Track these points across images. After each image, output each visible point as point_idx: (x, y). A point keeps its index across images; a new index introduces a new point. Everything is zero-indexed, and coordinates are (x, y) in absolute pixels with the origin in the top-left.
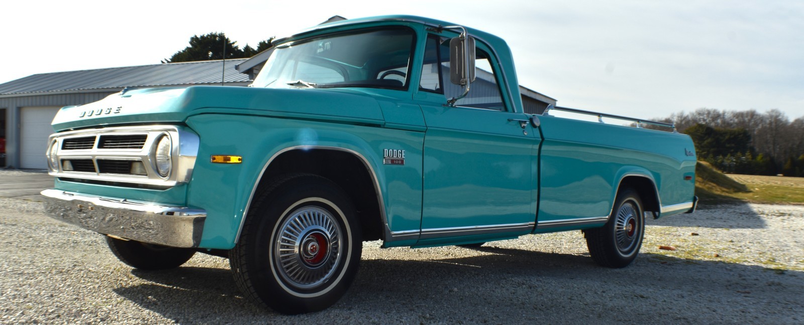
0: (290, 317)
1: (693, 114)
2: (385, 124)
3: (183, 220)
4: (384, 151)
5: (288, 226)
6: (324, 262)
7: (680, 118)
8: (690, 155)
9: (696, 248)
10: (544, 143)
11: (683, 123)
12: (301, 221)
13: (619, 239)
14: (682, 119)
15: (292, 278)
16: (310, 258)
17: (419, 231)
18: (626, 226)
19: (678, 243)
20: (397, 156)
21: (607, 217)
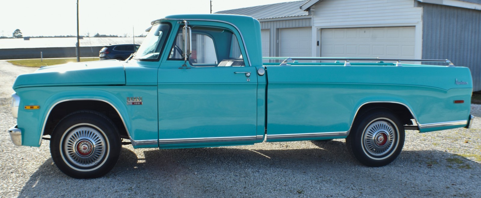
2: (126, 84)
4: (127, 98)
6: (90, 155)
10: (269, 86)
20: (136, 100)
21: (346, 132)
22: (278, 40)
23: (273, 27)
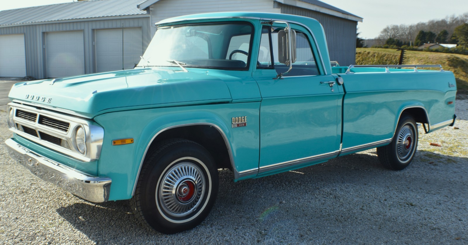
0: (171, 236)
1: (461, 16)
2: (232, 100)
3: (97, 186)
4: (232, 119)
5: (168, 178)
6: (192, 199)
7: (452, 19)
8: (452, 87)
9: (456, 144)
10: (346, 96)
11: (454, 22)
12: (177, 174)
13: (399, 150)
14: (454, 19)
15: (171, 211)
16: (183, 197)
17: (258, 168)
18: (405, 141)
19: (443, 138)
20: (241, 121)
21: (391, 139)
22: (94, 42)
23: (88, 29)
